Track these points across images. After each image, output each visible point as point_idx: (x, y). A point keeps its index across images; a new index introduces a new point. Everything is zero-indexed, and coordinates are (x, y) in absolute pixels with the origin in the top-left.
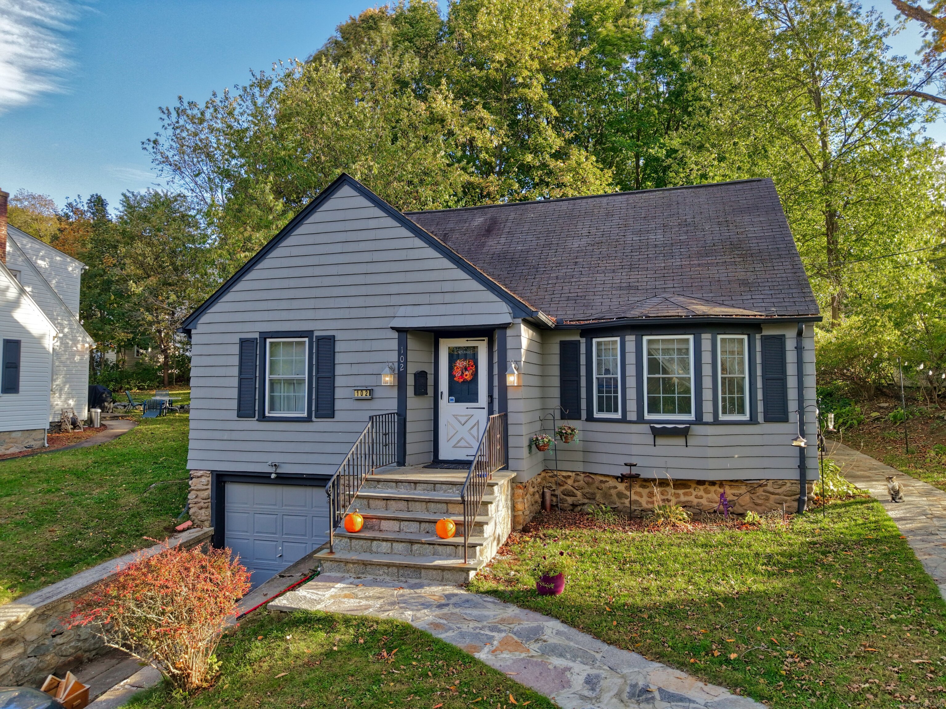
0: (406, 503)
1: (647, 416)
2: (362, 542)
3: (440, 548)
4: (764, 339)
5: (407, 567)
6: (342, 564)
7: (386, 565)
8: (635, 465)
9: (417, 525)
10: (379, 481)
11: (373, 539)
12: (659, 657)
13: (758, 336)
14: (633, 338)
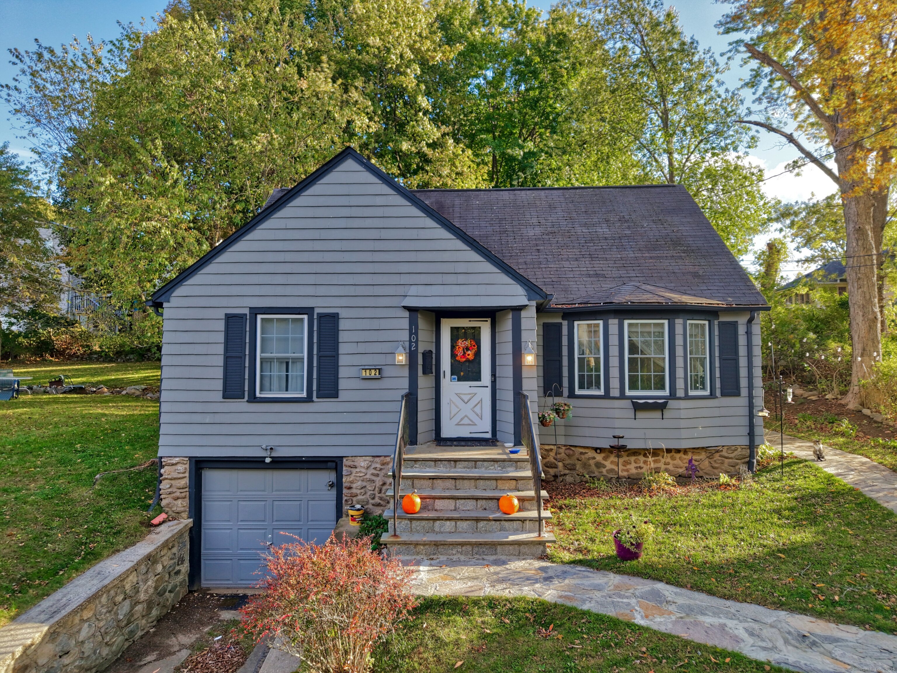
0: (453, 481)
1: (628, 393)
2: (424, 523)
3: (506, 524)
4: (721, 324)
5: (480, 544)
6: (412, 547)
7: (459, 544)
8: (622, 437)
9: (474, 502)
10: (416, 461)
11: (435, 520)
12: (779, 605)
13: (716, 322)
14: (616, 321)
